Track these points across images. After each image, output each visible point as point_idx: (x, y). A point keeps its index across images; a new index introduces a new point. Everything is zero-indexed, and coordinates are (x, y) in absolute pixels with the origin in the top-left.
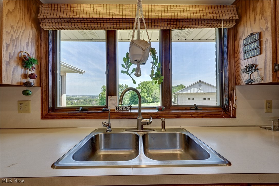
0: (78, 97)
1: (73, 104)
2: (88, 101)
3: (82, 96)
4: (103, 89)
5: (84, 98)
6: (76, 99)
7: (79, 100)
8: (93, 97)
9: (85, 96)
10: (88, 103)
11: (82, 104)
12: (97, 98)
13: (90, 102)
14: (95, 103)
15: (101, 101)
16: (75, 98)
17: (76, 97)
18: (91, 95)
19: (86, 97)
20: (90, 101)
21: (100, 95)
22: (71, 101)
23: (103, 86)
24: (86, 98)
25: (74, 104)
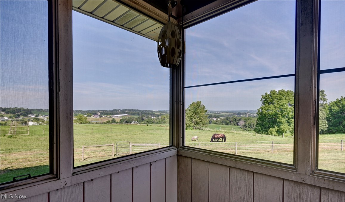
0: (217, 113)
1: (211, 122)
2: (232, 120)
3: (223, 112)
4: (265, 100)
5: (226, 115)
6: (215, 117)
7: (219, 117)
8: (239, 114)
9: (227, 112)
10: (232, 122)
11: (224, 123)
12: (244, 115)
13: (235, 122)
14: (243, 124)
15: (261, 121)
16: (213, 115)
17: (215, 113)
18: (235, 111)
19: (228, 114)
20: (235, 120)
21: (259, 110)
22: (209, 118)
23: (265, 95)
24: (229, 116)
25: (213, 124)
